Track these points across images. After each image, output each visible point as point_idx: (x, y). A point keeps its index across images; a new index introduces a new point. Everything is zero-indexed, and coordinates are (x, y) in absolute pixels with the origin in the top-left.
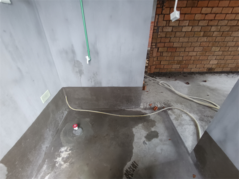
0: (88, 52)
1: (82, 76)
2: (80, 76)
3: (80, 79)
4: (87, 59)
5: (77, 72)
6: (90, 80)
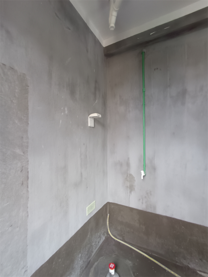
0: (144, 166)
1: (132, 193)
2: (130, 192)
3: (130, 196)
4: (142, 173)
5: (127, 187)
6: (141, 200)
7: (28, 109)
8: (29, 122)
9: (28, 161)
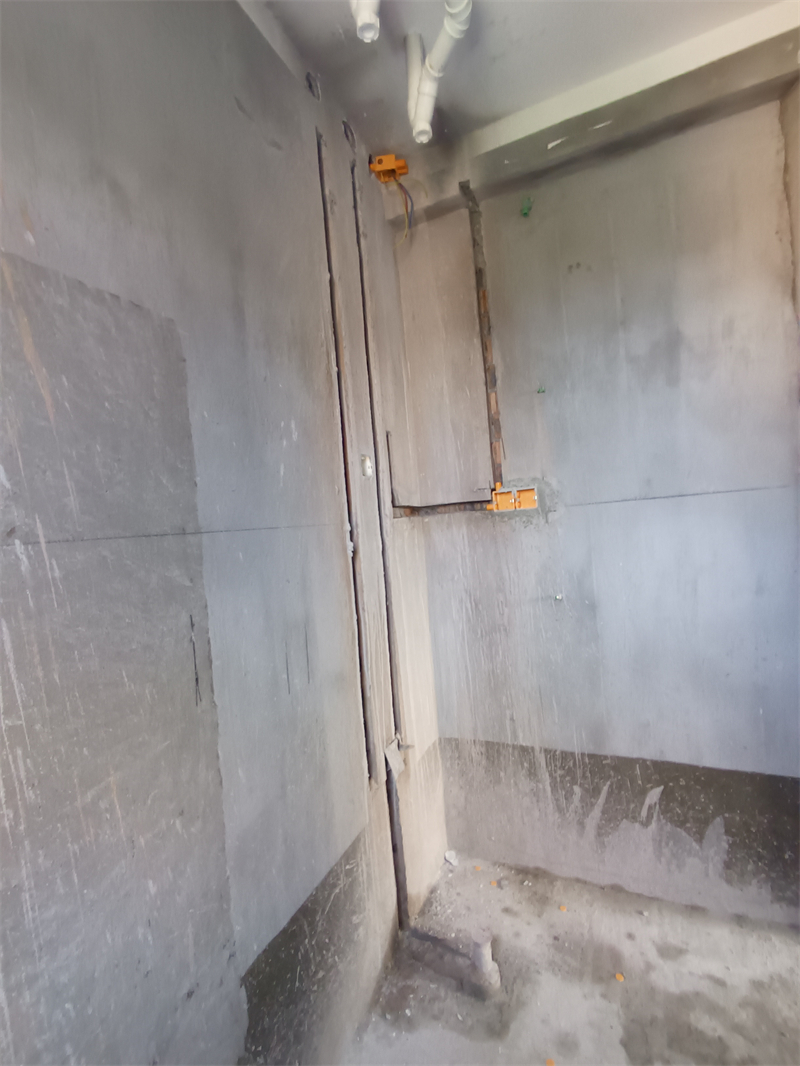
7: (190, 437)
8: (198, 479)
9: (206, 606)
